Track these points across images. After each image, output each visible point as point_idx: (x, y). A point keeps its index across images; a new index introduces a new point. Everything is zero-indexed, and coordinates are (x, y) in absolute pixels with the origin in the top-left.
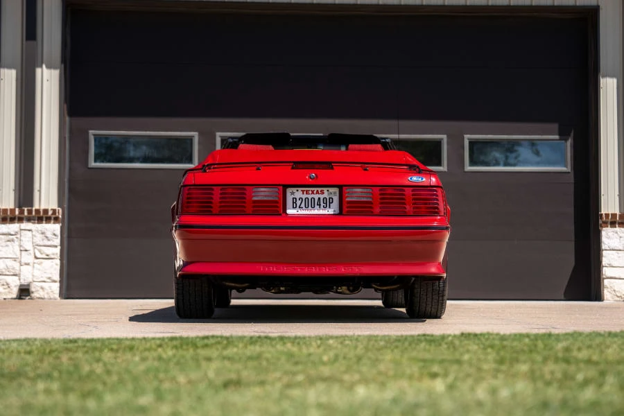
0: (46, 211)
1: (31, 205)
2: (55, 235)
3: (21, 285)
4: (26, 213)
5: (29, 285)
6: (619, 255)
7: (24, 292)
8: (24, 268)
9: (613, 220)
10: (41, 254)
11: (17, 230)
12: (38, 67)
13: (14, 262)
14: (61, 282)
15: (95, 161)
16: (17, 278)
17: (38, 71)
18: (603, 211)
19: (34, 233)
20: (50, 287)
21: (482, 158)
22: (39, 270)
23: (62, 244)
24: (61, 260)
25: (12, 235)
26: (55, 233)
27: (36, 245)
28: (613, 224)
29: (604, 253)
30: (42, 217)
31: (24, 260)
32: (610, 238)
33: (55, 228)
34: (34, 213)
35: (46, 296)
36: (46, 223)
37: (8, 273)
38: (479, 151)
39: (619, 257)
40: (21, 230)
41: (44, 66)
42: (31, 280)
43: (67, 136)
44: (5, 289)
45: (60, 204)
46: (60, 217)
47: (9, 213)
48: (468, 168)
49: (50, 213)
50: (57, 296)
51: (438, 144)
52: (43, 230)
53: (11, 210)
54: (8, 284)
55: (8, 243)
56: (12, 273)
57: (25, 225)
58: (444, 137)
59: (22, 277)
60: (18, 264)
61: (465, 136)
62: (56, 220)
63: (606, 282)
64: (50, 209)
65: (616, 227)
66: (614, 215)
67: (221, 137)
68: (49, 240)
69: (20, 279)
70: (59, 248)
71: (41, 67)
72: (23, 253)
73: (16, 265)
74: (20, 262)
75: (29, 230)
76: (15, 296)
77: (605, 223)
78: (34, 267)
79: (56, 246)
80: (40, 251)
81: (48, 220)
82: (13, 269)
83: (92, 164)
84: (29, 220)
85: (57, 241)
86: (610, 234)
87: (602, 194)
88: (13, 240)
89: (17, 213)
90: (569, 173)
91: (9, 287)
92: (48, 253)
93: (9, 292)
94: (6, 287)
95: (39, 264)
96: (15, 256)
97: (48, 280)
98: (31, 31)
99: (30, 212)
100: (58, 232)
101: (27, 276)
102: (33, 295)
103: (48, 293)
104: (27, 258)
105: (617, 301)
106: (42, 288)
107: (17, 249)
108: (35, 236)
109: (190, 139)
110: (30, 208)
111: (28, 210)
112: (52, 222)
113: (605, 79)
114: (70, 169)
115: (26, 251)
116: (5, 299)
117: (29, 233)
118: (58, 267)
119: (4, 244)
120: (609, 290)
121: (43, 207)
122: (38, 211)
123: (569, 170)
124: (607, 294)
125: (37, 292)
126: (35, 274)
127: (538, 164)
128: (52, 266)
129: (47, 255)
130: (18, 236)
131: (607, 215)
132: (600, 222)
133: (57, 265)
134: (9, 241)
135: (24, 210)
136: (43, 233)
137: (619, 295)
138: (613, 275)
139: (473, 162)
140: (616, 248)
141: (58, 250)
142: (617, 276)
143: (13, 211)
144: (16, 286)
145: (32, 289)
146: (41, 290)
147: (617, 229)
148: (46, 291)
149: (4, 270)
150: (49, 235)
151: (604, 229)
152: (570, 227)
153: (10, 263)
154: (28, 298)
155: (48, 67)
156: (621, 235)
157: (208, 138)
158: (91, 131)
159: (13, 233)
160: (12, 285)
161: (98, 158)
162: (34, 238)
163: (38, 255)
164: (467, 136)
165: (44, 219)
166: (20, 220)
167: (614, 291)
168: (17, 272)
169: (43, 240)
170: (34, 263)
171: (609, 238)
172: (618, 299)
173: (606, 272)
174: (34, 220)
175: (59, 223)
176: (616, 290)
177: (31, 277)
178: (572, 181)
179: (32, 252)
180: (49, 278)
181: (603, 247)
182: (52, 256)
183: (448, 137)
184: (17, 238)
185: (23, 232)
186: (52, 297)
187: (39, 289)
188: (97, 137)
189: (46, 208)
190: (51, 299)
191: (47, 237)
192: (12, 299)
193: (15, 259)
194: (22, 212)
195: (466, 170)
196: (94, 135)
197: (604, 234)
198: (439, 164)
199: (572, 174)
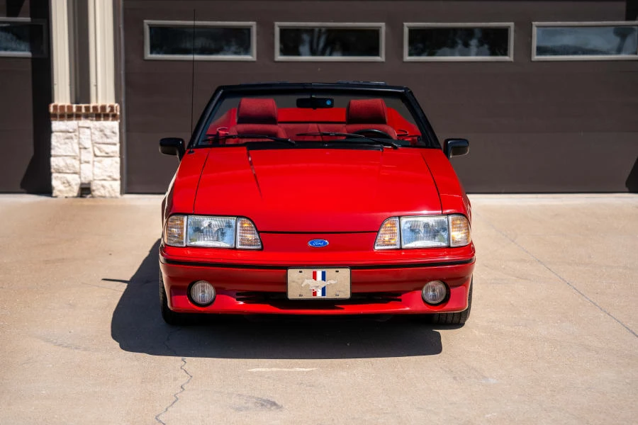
0: (103, 108)
1: (88, 101)
2: (113, 132)
3: (82, 184)
4: (83, 111)
5: (89, 184)
7: (85, 190)
8: (84, 166)
10: (101, 152)
11: (76, 127)
13: (74, 161)
14: (121, 179)
15: (151, 53)
16: (76, 176)
19: (93, 131)
20: (111, 186)
22: (99, 168)
23: (121, 142)
24: (121, 157)
25: (71, 132)
26: (114, 130)
27: (94, 143)
30: (100, 114)
31: (83, 158)
33: (114, 125)
34: (91, 111)
35: (107, 195)
36: (104, 120)
37: (68, 171)
40: (79, 127)
42: (91, 179)
43: (121, 26)
44: (66, 187)
45: (117, 100)
46: (118, 113)
47: (66, 110)
48: (536, 57)
49: (108, 110)
50: (118, 194)
51: (505, 31)
52: (102, 128)
53: (68, 107)
54: (68, 182)
55: (67, 141)
56: (71, 171)
57: (83, 122)
58: (511, 24)
59: (82, 174)
60: (78, 162)
61: (534, 23)
62: (114, 117)
64: (108, 105)
67: (279, 27)
68: (107, 138)
69: (80, 178)
70: (118, 145)
72: (82, 150)
73: (76, 163)
74: (80, 160)
75: (88, 128)
76: (75, 194)
78: (93, 165)
79: (115, 144)
80: (99, 149)
81: (106, 117)
82: (74, 166)
83: (149, 56)
84: (87, 116)
85: (116, 139)
88: (72, 138)
89: (74, 110)
91: (70, 185)
92: (107, 150)
93: (70, 190)
94: (67, 185)
95: (99, 162)
96: (73, 154)
97: (109, 179)
99: (87, 109)
100: (117, 130)
101: (88, 174)
102: (94, 193)
103: (109, 192)
104: (86, 156)
106: (103, 186)
107: (76, 147)
108: (94, 134)
109: (248, 30)
110: (87, 105)
111: (85, 107)
112: (110, 119)
114: (127, 62)
115: (85, 148)
116: (66, 197)
117: (88, 131)
118: (118, 166)
119: (63, 141)
121: (100, 104)
122: (95, 108)
125: (98, 190)
126: (95, 173)
128: (112, 165)
129: (107, 153)
130: (77, 133)
133: (116, 162)
134: (67, 138)
135: (81, 107)
136: (101, 131)
139: (540, 52)
141: (117, 148)
143: (70, 108)
144: (76, 184)
145: (93, 187)
146: (102, 188)
148: (107, 190)
149: (64, 169)
150: (108, 132)
153: (69, 161)
154: (89, 196)
157: (266, 29)
158: (146, 22)
159: (71, 130)
160: (73, 183)
161: (154, 49)
162: (93, 136)
163: (98, 153)
165: (102, 116)
166: (78, 116)
168: (78, 170)
169: (102, 137)
170: (94, 161)
174: (92, 117)
175: (117, 120)
177: (91, 175)
179: (91, 150)
180: (110, 177)
182: (112, 154)
183: (515, 25)
184: (76, 135)
185: (82, 130)
186: (113, 195)
187: (99, 187)
188: (152, 28)
189: (104, 104)
190: (112, 197)
191: (105, 135)
192: (73, 197)
193: (74, 157)
194: (79, 109)
195: (533, 59)
196: (149, 25)
198: (505, 53)
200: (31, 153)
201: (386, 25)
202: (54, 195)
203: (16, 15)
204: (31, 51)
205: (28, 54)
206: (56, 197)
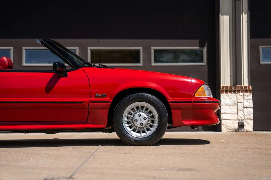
6: (230, 108)
9: (226, 90)
18: (222, 85)
21: (161, 59)
28: (227, 92)
29: (222, 107)
32: (225, 99)
38: (159, 55)
39: (230, 109)
48: (153, 64)
51: (138, 52)
58: (141, 48)
61: (152, 48)
63: (223, 122)
65: (228, 93)
66: (227, 87)
77: (223, 91)
86: (225, 97)
87: (221, 76)
90: (205, 66)
105: (229, 131)
113: (223, 16)
120: (225, 126)
124: (223, 128)
127: (189, 61)
131: (223, 87)
132: (220, 91)
137: (229, 128)
138: (226, 118)
139: (156, 61)
140: (228, 104)
142: (229, 119)
147: (229, 94)
151: (222, 94)
156: (231, 97)
164: (153, 48)
167: (227, 126)
172: (229, 130)
173: (223, 116)
176: (228, 126)
178: (207, 70)
181: (221, 104)
183: (143, 48)
197: (222, 96)
198: (139, 62)
199: (207, 66)
201: (79, 49)
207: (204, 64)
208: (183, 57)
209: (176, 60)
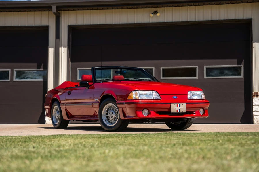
12: (60, 47)
15: (80, 78)
17: (60, 48)
21: (211, 74)
28: (257, 96)
29: (254, 106)
38: (210, 71)
41: (62, 47)
43: (70, 70)
48: (206, 77)
51: (195, 69)
58: (197, 67)
61: (204, 66)
63: (254, 117)
66: (257, 93)
71: (61, 47)
77: (254, 96)
86: (256, 100)
98: (58, 36)
113: (255, 43)
116: (49, 124)
123: (243, 77)
124: (255, 121)
127: (231, 75)
131: (255, 93)
138: (257, 115)
139: (207, 75)
140: (258, 105)
151: (254, 98)
152: (243, 97)
155: (63, 47)
158: (78, 69)
167: (258, 120)
171: (255, 101)
173: (255, 113)
178: (244, 81)
195: (205, 78)
196: (79, 70)
197: (253, 100)
198: (195, 76)
199: (243, 79)
200: (42, 111)
201: (155, 68)
202: (46, 123)
203: (40, 68)
204: (43, 79)
205: (42, 80)
206: (46, 124)
207: (242, 77)
208: (226, 72)
209: (222, 74)
